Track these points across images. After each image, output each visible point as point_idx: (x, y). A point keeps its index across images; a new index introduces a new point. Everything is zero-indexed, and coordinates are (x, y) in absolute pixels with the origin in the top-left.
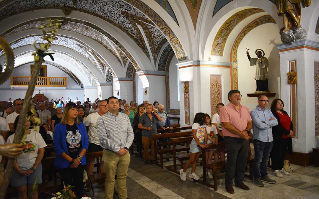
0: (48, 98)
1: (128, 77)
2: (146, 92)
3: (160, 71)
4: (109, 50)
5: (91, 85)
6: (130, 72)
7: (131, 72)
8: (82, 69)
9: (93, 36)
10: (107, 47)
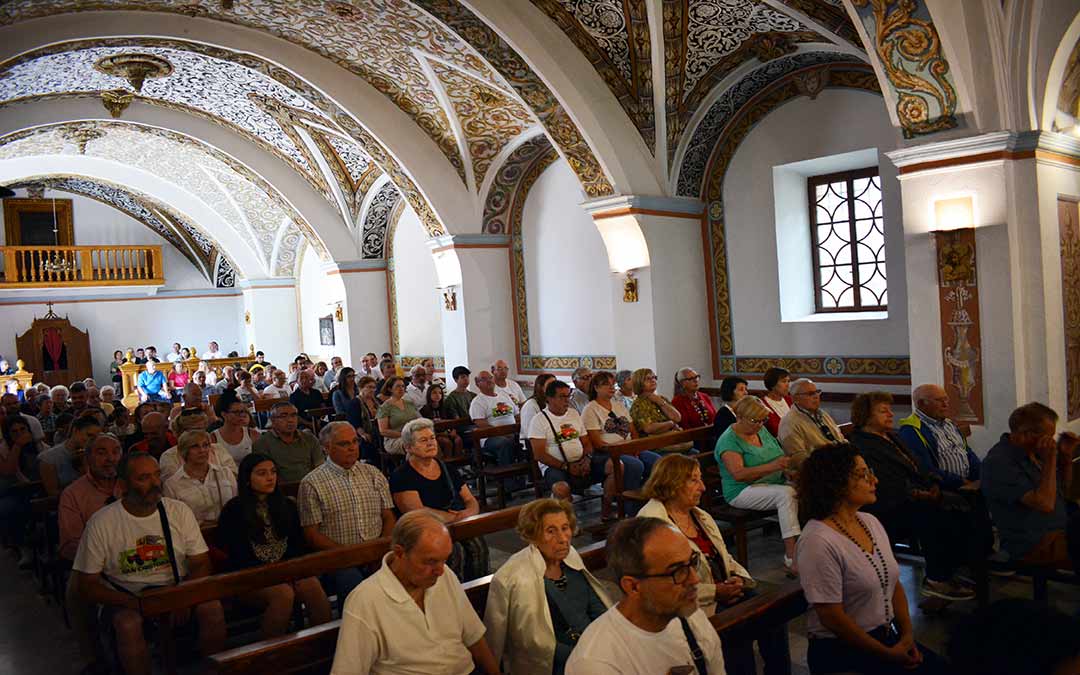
0: (87, 333)
1: (492, 232)
2: (632, 287)
3: (684, 197)
4: (414, 115)
5: (272, 274)
6: (497, 209)
7: (502, 212)
8: (238, 209)
9: (353, 55)
10: (404, 105)
